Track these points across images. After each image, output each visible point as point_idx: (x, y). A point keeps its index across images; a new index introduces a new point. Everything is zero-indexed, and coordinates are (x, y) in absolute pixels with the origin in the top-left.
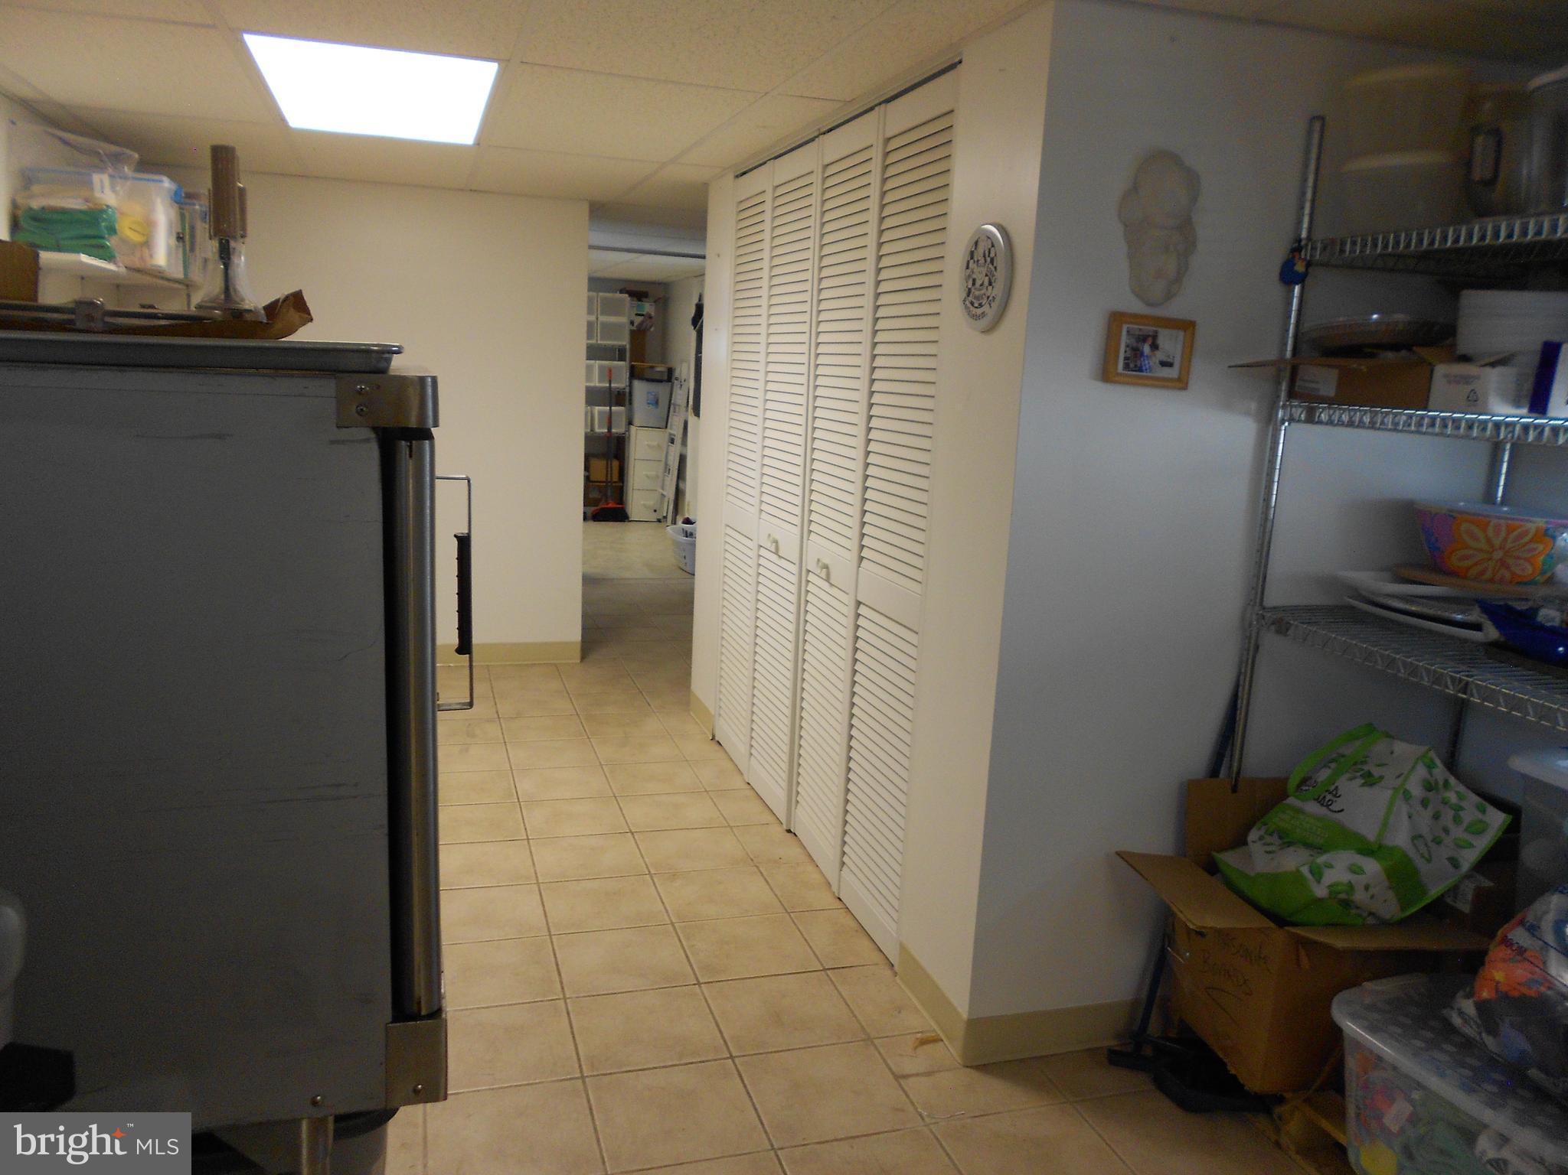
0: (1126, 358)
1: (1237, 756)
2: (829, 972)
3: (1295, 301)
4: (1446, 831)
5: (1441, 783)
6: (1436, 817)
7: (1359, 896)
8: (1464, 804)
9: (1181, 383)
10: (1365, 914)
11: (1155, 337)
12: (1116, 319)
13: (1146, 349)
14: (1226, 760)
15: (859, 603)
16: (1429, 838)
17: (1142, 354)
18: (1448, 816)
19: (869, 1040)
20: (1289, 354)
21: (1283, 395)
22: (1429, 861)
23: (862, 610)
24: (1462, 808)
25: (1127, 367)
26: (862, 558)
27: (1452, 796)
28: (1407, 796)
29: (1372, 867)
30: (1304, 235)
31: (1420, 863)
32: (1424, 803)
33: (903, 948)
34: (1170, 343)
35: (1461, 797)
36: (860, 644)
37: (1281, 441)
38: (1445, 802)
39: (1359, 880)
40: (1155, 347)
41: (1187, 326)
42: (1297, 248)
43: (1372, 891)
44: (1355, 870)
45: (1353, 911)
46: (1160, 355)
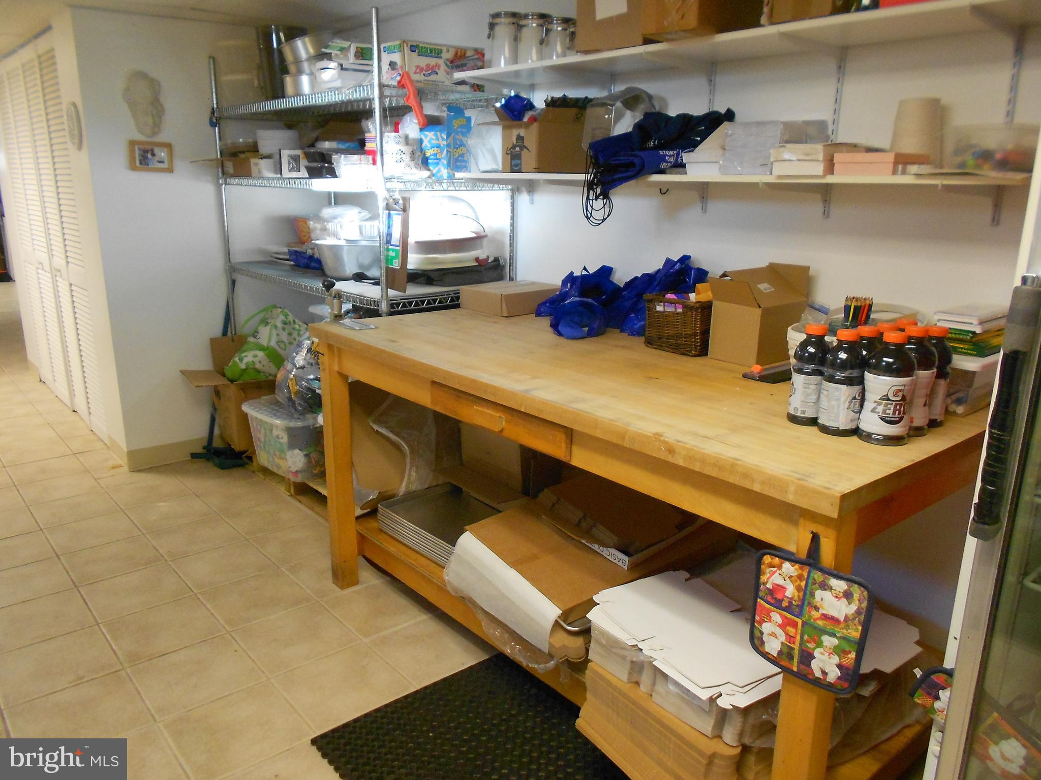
0: (140, 160)
1: (233, 326)
2: (77, 455)
3: (217, 134)
4: (295, 339)
5: (292, 321)
6: (290, 334)
7: (258, 366)
8: (301, 329)
9: (170, 170)
10: (267, 375)
11: (152, 151)
12: (132, 144)
13: (149, 156)
14: (229, 330)
15: (71, 285)
16: (287, 342)
17: (147, 157)
18: (295, 334)
19: (88, 471)
20: (219, 157)
21: (220, 174)
22: (285, 350)
23: (73, 288)
24: (300, 330)
25: (141, 163)
26: (68, 262)
27: (297, 327)
28: (276, 327)
29: (261, 354)
30: (215, 106)
31: (279, 350)
32: (284, 329)
33: (110, 437)
34: (162, 154)
35: (300, 326)
36: (75, 304)
37: (223, 192)
38: (294, 329)
39: (256, 360)
40: (153, 155)
41: (169, 146)
42: (213, 112)
43: (263, 363)
44: (255, 356)
45: (262, 374)
46: (156, 158)
